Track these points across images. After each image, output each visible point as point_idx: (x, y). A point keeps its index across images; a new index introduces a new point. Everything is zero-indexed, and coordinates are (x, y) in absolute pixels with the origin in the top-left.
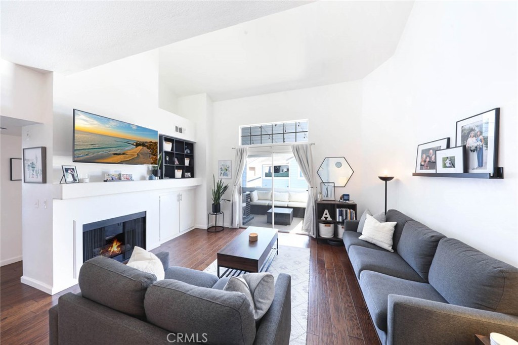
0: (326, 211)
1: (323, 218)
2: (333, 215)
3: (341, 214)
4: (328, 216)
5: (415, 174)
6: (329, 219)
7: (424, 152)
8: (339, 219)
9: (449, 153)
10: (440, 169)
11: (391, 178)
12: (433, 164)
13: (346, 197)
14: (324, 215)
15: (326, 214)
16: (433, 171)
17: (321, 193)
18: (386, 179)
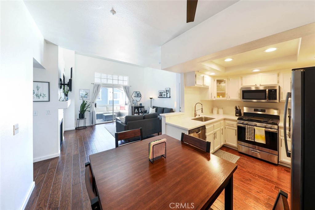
0: (136, 109)
1: (135, 112)
2: (138, 111)
3: (140, 110)
4: (137, 111)
5: (158, 97)
6: (137, 112)
7: (160, 93)
8: (140, 111)
9: (164, 94)
10: (163, 96)
11: (152, 98)
12: (162, 95)
13: (141, 104)
14: (136, 111)
15: (136, 110)
16: (162, 97)
17: (133, 104)
18: (151, 98)
